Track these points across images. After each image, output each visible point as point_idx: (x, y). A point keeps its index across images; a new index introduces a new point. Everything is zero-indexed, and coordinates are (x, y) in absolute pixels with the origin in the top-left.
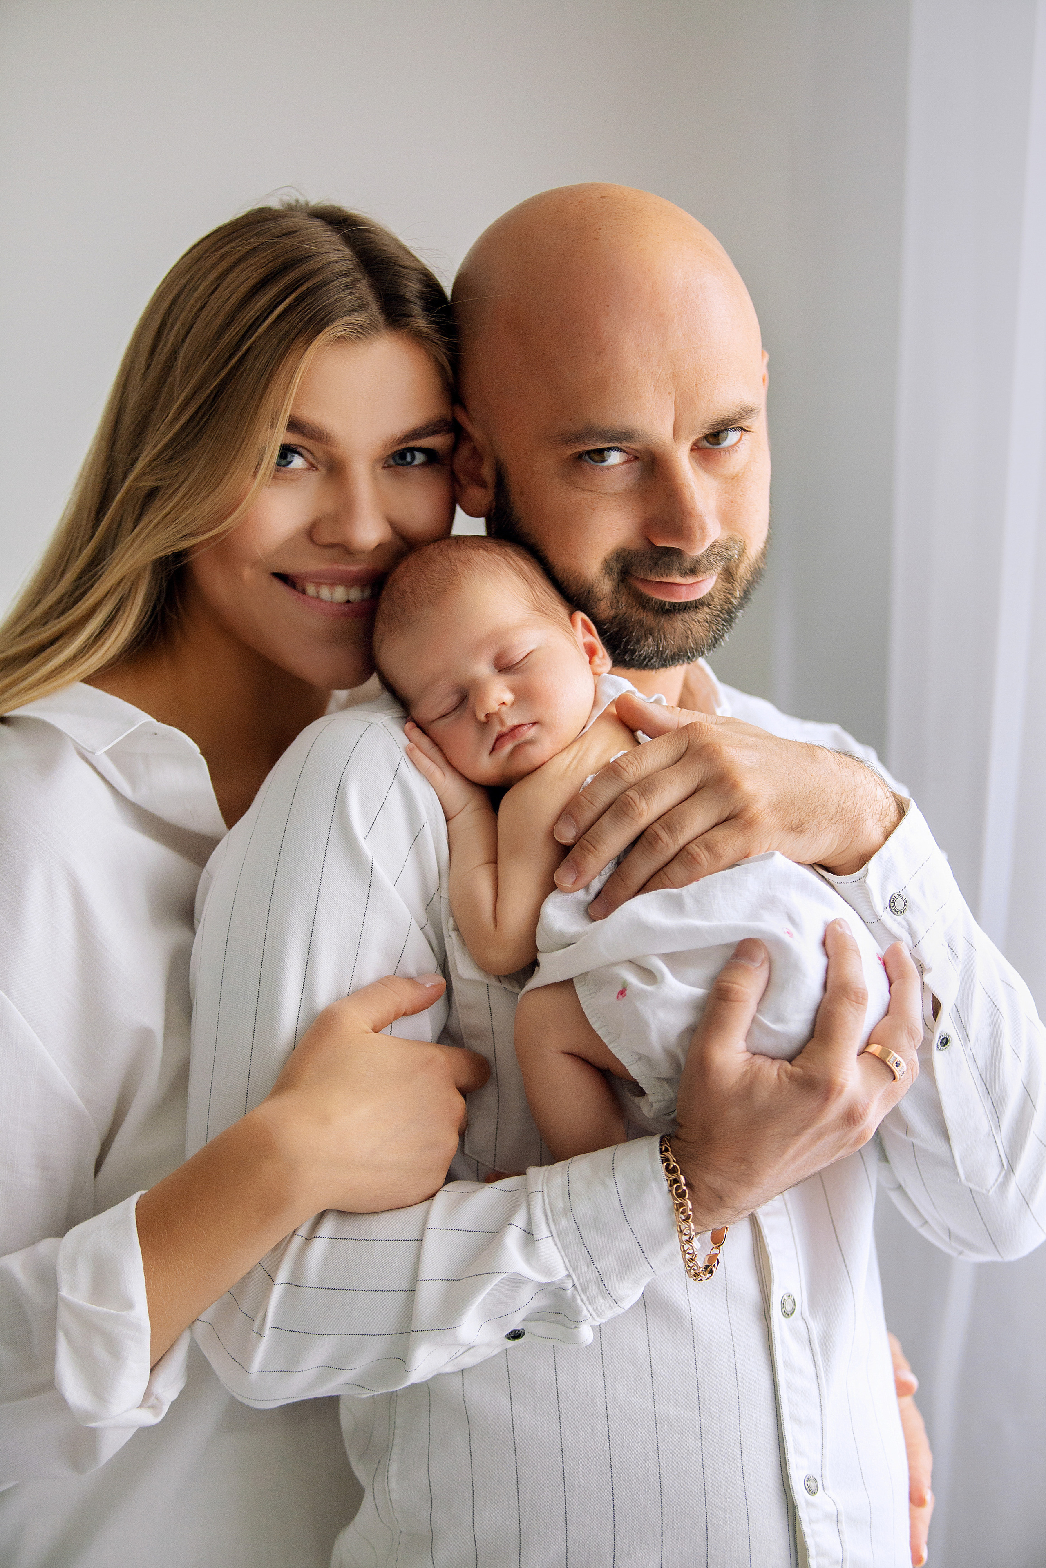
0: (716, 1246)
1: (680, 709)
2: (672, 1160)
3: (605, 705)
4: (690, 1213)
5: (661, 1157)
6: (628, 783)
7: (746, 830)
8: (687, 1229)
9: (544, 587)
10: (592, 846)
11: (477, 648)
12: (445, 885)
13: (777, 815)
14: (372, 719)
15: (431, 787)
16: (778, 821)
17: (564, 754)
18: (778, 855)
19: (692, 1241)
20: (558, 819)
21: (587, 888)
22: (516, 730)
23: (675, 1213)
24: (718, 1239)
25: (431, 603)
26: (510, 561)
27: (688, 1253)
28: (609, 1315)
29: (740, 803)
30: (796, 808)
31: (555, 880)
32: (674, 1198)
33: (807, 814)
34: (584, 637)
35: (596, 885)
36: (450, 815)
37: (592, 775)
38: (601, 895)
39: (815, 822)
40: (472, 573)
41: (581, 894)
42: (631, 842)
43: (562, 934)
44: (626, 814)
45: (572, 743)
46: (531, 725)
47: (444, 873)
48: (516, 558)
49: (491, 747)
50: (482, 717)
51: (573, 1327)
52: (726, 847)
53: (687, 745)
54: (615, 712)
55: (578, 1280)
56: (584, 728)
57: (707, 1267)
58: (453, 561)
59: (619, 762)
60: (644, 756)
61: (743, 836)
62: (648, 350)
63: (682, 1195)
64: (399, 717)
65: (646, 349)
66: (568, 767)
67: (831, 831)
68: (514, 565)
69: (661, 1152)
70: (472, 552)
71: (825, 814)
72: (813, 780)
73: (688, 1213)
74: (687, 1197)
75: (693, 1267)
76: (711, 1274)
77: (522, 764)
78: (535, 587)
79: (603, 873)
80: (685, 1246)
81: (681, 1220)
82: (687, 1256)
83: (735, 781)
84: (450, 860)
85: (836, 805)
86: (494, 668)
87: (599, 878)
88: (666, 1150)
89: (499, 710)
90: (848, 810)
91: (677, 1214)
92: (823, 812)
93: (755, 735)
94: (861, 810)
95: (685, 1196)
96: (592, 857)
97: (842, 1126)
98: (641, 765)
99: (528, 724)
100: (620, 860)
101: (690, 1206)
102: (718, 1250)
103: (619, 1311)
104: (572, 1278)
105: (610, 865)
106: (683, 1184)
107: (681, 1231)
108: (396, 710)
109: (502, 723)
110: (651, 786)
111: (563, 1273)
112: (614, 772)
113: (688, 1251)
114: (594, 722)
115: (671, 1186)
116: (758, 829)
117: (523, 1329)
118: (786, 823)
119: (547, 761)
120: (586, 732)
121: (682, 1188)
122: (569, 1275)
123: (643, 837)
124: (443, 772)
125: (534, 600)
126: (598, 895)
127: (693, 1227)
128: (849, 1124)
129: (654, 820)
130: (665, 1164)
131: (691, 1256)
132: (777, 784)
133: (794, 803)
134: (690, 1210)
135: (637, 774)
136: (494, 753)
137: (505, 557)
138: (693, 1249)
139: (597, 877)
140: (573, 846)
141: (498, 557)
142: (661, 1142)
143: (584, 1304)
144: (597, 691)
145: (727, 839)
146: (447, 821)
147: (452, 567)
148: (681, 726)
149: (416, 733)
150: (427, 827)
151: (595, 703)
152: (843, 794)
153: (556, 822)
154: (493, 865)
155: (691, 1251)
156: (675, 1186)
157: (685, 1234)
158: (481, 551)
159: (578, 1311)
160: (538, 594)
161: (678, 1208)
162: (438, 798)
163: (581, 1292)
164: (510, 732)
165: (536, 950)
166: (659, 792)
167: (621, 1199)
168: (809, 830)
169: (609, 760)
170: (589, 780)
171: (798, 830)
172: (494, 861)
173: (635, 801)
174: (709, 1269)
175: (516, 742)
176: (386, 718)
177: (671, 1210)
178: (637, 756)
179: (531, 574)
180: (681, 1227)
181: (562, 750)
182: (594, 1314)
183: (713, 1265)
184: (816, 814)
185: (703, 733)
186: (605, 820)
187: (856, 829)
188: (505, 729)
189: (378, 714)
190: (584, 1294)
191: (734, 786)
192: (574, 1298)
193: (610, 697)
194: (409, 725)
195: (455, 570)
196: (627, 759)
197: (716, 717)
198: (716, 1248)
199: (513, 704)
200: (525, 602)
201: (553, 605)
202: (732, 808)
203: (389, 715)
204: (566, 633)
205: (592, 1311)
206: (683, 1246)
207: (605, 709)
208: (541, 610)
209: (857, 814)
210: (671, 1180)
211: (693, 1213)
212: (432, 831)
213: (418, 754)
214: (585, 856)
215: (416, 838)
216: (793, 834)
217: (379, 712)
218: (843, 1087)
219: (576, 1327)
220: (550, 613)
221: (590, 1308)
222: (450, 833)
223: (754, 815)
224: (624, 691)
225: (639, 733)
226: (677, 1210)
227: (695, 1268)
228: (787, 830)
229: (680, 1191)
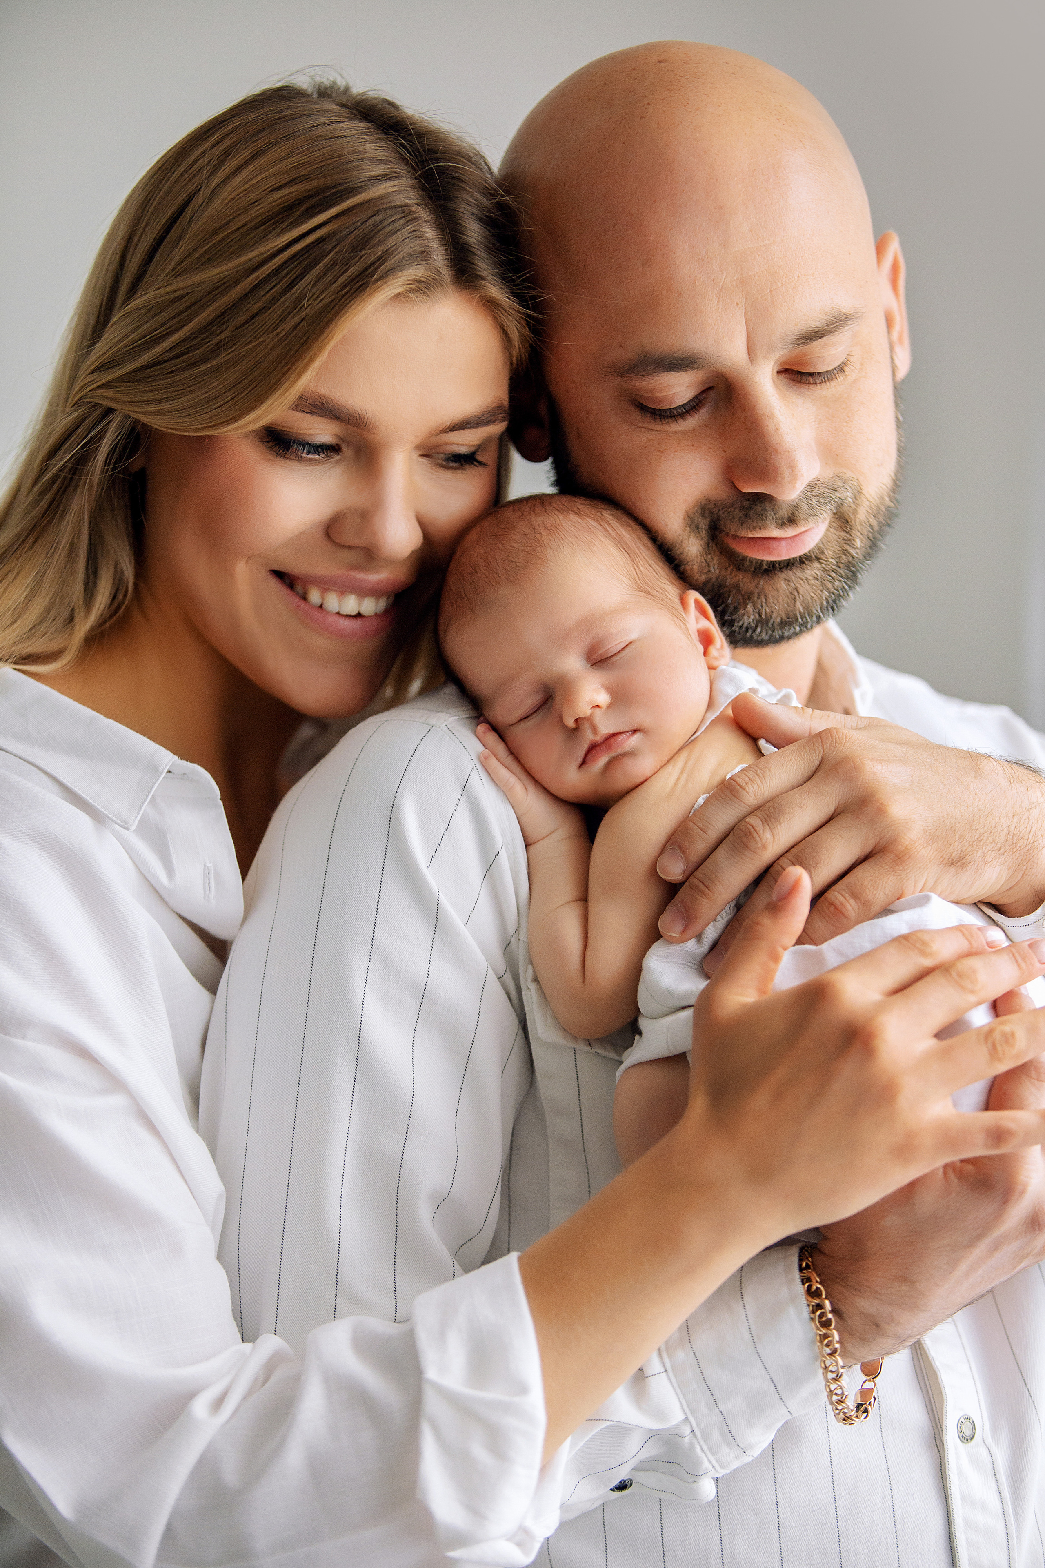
0: (869, 1378)
1: (811, 710)
2: (814, 1281)
3: (722, 706)
4: (837, 1345)
5: (801, 1276)
6: (748, 806)
7: (897, 867)
8: (833, 1365)
9: (649, 561)
10: (705, 885)
11: (562, 639)
12: (524, 925)
13: (934, 845)
14: (433, 721)
15: (509, 804)
16: (935, 853)
17: (670, 767)
18: (935, 899)
19: (840, 1379)
20: (662, 851)
21: (699, 937)
22: (612, 740)
23: (818, 1346)
24: (871, 1371)
25: (509, 580)
26: (608, 528)
27: (836, 1394)
28: (735, 1464)
29: (888, 832)
30: (957, 836)
31: (660, 928)
32: (818, 1329)
33: (971, 843)
34: (697, 622)
35: (711, 933)
36: (531, 840)
37: (705, 795)
38: (717, 947)
39: (980, 853)
40: (559, 543)
41: (691, 945)
42: (753, 880)
43: (669, 993)
44: (746, 846)
45: (678, 751)
46: (630, 733)
47: (523, 910)
48: (614, 523)
49: (580, 760)
50: (570, 723)
51: (691, 1480)
52: (875, 892)
53: (820, 758)
54: (732, 715)
55: (698, 1424)
56: (694, 733)
57: (859, 1407)
58: (537, 527)
59: (737, 779)
60: (767, 772)
61: (894, 875)
62: (707, 253)
63: (826, 1324)
64: (467, 718)
65: (704, 252)
66: (676, 784)
67: (998, 863)
68: (613, 534)
69: (801, 1269)
70: (561, 517)
71: (992, 843)
72: (978, 799)
73: (834, 1345)
74: (832, 1327)
75: (843, 1410)
76: (866, 1414)
77: (620, 780)
78: (637, 560)
79: (718, 918)
80: (831, 1386)
81: (825, 1355)
82: (835, 1398)
83: (882, 804)
84: (530, 894)
85: (1006, 830)
86: (585, 662)
87: (713, 925)
88: (808, 1267)
89: (591, 714)
90: (1021, 836)
91: (820, 1347)
92: (990, 840)
93: (906, 743)
94: (1036, 835)
95: (830, 1325)
96: (704, 900)
97: (1026, 1233)
98: (764, 782)
99: (627, 732)
100: (740, 902)
101: (836, 1337)
102: (872, 1383)
103: (747, 1459)
104: (690, 1423)
105: (727, 908)
106: (828, 1312)
107: (826, 1368)
108: (463, 708)
109: (595, 730)
110: (777, 811)
111: (678, 1416)
112: (731, 791)
113: (836, 1391)
114: (707, 727)
115: (813, 1312)
116: (911, 865)
117: (630, 1479)
118: (944, 856)
119: (650, 777)
120: (697, 737)
121: (826, 1316)
122: (686, 1419)
123: (768, 875)
124: (525, 787)
125: (637, 578)
126: (714, 946)
127: (841, 1362)
128: (1034, 1229)
129: (781, 854)
130: (806, 1285)
131: (839, 1398)
132: (934, 806)
133: (955, 830)
134: (838, 1342)
135: (759, 794)
136: (585, 766)
137: (602, 523)
138: (841, 1388)
139: (712, 923)
140: (682, 884)
141: (592, 522)
142: (800, 1256)
143: (705, 1454)
144: (713, 690)
145: (876, 882)
146: (526, 846)
147: (536, 535)
148: (814, 733)
149: (492, 738)
150: (503, 854)
151: (710, 705)
152: (1015, 817)
153: (660, 855)
154: (582, 903)
155: (839, 1391)
156: (818, 1313)
157: (831, 1372)
158: (572, 516)
159: (697, 1463)
160: (642, 569)
161: (822, 1340)
162: (517, 818)
163: (700, 1439)
164: (604, 742)
165: (637, 1012)
166: (787, 818)
167: (751, 1327)
168: (972, 863)
169: (725, 776)
170: (701, 801)
171: (959, 864)
172: (584, 898)
173: (758, 830)
174: (862, 1408)
175: (613, 754)
176: (451, 719)
177: (813, 1342)
178: (759, 771)
179: (634, 545)
180: (826, 1362)
181: (668, 761)
182: (717, 1466)
183: (868, 1403)
184: (981, 843)
185: (841, 743)
186: (721, 854)
187: (1029, 860)
188: (598, 738)
189: (442, 715)
190: (705, 1442)
191: (881, 811)
192: (692, 1446)
193: (727, 696)
194: (482, 728)
195: (539, 539)
196: (746, 775)
197: (857, 718)
198: (869, 1380)
199: (609, 707)
200: (625, 580)
201: (659, 582)
202: (878, 839)
203: (456, 716)
204: (675, 618)
205: (714, 1462)
206: (829, 1386)
207: (721, 712)
208: (645, 590)
209: (1032, 841)
210: (813, 1306)
211: (841, 1347)
212: (508, 857)
213: (494, 763)
214: (696, 898)
215: (489, 868)
216: (954, 869)
217: (443, 712)
218: (1025, 1186)
219: (695, 1481)
220: (656, 594)
221: (712, 1459)
222: (530, 862)
223: (906, 848)
224: (745, 690)
225: (762, 743)
226: (821, 1342)
227: (846, 1410)
228: (946, 864)
229: (824, 1319)
